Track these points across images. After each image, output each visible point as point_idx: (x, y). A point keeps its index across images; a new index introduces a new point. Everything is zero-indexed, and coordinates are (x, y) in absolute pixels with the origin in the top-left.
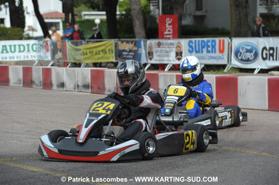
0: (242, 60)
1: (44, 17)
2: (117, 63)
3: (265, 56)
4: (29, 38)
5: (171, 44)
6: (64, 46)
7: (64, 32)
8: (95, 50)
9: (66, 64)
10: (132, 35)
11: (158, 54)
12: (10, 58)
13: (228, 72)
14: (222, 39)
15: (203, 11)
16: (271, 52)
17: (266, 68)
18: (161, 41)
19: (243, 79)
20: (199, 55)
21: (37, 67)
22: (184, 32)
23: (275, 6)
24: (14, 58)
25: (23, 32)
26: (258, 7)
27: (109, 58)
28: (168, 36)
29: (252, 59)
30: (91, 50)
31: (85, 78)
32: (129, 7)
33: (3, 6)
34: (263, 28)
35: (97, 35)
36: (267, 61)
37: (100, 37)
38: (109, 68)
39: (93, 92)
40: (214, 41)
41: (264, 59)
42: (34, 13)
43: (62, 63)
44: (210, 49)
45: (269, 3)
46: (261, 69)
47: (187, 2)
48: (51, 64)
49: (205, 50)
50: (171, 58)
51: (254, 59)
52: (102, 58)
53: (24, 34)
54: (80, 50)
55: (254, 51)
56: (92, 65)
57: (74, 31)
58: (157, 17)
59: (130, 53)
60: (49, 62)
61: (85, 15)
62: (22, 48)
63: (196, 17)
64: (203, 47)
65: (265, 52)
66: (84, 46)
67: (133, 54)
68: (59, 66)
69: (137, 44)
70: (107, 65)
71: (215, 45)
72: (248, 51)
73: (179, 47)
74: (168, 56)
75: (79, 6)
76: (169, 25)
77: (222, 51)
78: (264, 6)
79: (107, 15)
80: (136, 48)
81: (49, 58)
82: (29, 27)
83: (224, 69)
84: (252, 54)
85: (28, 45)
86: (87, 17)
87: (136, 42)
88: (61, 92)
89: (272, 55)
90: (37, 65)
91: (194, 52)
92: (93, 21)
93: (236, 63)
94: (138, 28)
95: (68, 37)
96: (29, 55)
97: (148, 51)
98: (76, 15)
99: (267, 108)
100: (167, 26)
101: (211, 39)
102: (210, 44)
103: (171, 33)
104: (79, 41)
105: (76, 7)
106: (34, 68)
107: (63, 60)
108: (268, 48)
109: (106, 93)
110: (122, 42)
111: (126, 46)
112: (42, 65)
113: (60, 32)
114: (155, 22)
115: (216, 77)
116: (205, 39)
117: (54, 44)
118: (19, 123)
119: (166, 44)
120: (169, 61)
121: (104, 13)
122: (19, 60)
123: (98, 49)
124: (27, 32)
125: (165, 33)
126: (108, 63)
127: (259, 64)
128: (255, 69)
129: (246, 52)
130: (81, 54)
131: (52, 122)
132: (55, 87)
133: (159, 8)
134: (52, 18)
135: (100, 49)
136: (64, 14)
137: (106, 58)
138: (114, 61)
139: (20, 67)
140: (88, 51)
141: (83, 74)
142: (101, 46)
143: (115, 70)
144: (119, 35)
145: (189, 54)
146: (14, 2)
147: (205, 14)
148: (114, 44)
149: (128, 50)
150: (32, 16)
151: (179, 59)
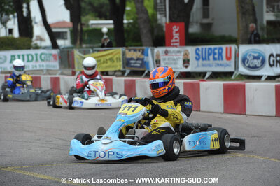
0: (249, 67)
1: (52, 26)
2: (125, 71)
3: (272, 63)
4: (37, 47)
5: (179, 52)
6: (72, 55)
8: (102, 59)
9: (74, 73)
10: (139, 44)
11: (166, 61)
13: (236, 79)
14: (229, 46)
15: (210, 19)
16: (278, 58)
17: (273, 75)
18: (169, 49)
20: (206, 62)
21: (45, 76)
22: (190, 40)
25: (31, 41)
26: (265, 14)
27: (116, 66)
28: (175, 44)
29: (259, 65)
30: (99, 59)
32: (136, 16)
33: (11, 16)
36: (274, 68)
38: (117, 76)
40: (221, 49)
41: (271, 66)
42: (42, 23)
43: (70, 72)
44: (216, 56)
45: (276, 10)
46: (268, 76)
47: (194, 10)
48: (60, 72)
49: (211, 57)
50: (178, 66)
51: (261, 66)
52: (110, 67)
53: (33, 43)
55: (261, 58)
58: (164, 25)
59: (138, 62)
60: (55, 72)
61: (92, 24)
62: (30, 57)
63: (202, 25)
64: (209, 55)
65: (272, 59)
67: (140, 62)
69: (143, 52)
70: (115, 73)
71: (222, 52)
72: (255, 58)
73: (186, 54)
74: (175, 64)
75: (87, 14)
76: (177, 32)
77: (229, 58)
78: (272, 14)
79: (114, 24)
80: (142, 57)
81: (58, 67)
82: (37, 36)
83: (232, 76)
84: (260, 61)
85: (36, 55)
86: (94, 27)
87: (143, 50)
90: (46, 74)
91: (201, 59)
92: (100, 30)
93: (243, 70)
94: (146, 38)
96: (37, 64)
97: (155, 58)
98: (84, 24)
99: (274, 114)
100: (174, 34)
101: (218, 46)
102: (217, 51)
103: (178, 40)
104: (87, 50)
105: (84, 16)
106: (43, 77)
107: (71, 69)
108: (275, 55)
110: (130, 50)
111: (133, 54)
112: (50, 74)
114: (162, 30)
115: (224, 85)
116: (212, 47)
118: (28, 131)
119: (174, 52)
120: (177, 68)
121: (111, 22)
122: (27, 69)
123: (106, 57)
124: (35, 42)
126: (115, 71)
127: (266, 71)
128: (262, 76)
129: (253, 59)
131: (60, 130)
133: (166, 16)
134: (60, 28)
135: (108, 57)
136: (71, 25)
137: (113, 67)
138: (122, 69)
142: (109, 54)
143: (123, 78)
144: (127, 44)
145: (196, 62)
146: (22, 12)
147: (211, 22)
148: (121, 53)
149: (135, 58)
150: (40, 27)
151: (186, 67)
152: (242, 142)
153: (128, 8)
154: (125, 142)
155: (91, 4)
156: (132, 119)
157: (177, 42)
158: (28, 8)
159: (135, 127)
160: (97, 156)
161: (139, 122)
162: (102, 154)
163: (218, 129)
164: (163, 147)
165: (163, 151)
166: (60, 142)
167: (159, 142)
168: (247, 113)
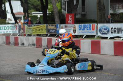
0: (102, 33)
1: (15, 14)
2: (48, 34)
3: (112, 32)
4: (9, 24)
5: (71, 26)
6: (24, 27)
7: (24, 21)
8: (37, 29)
9: (25, 35)
10: (54, 22)
13: (96, 39)
14: (93, 24)
15: (85, 12)
16: (115, 30)
17: (113, 37)
18: (67, 25)
19: (103, 42)
20: (84, 31)
22: (77, 21)
23: (117, 10)
24: (2, 32)
25: (6, 21)
26: (109, 10)
27: (44, 32)
28: (70, 23)
29: (107, 33)
30: (36, 29)
31: (33, 41)
32: (53, 10)
34: (111, 19)
35: (39, 22)
36: (113, 34)
37: (40, 23)
38: (44, 37)
39: (36, 47)
40: (90, 25)
42: (11, 13)
43: (23, 35)
44: (88, 28)
45: (114, 9)
46: (111, 37)
47: (78, 8)
48: (18, 35)
49: (86, 29)
51: (108, 33)
54: (31, 29)
56: (36, 35)
57: (29, 21)
58: (65, 14)
60: (17, 34)
61: (33, 13)
62: (5, 28)
63: (82, 15)
64: (85, 28)
65: (112, 30)
66: (33, 27)
67: (54, 30)
68: (22, 36)
69: (56, 26)
70: (43, 35)
71: (90, 27)
72: (105, 29)
73: (75, 27)
74: (70, 31)
75: (31, 9)
76: (70, 18)
77: (93, 29)
78: (112, 10)
80: (56, 28)
81: (17, 32)
82: (8, 19)
83: (95, 37)
84: (107, 31)
85: (8, 27)
86: (34, 15)
87: (56, 25)
88: (23, 47)
89: (115, 31)
90: (12, 35)
92: (37, 16)
93: (99, 34)
94: (57, 19)
95: (26, 23)
96: (9, 31)
98: (29, 14)
99: (113, 54)
100: (70, 19)
101: (88, 24)
102: (88, 26)
103: (71, 21)
104: (31, 25)
105: (29, 10)
106: (11, 37)
107: (23, 33)
108: (114, 28)
109: (42, 48)
110: (50, 25)
111: (51, 27)
112: (14, 36)
113: (22, 21)
114: (64, 17)
115: (91, 41)
116: (86, 24)
117: (20, 26)
119: (69, 26)
121: (42, 13)
122: (4, 33)
123: (39, 28)
124: (8, 21)
125: (69, 21)
126: (43, 34)
127: (110, 35)
128: (108, 37)
129: (104, 30)
130: (31, 31)
131: (18, 60)
132: (20, 45)
133: (66, 11)
134: (19, 15)
135: (40, 28)
136: (24, 13)
137: (42, 32)
138: (46, 33)
139: (4, 37)
141: (32, 39)
142: (40, 27)
143: (47, 38)
144: (48, 22)
145: (79, 31)
146: (2, 8)
148: (46, 26)
149: (52, 29)
150: (10, 14)
151: (75, 33)
152: (101, 67)
153: (49, 7)
154: (50, 66)
155: (33, 5)
156: (53, 56)
157: (71, 22)
158: (5, 6)
159: (54, 59)
160: (37, 72)
161: (56, 57)
162: (40, 71)
163: (91, 61)
164: (67, 69)
165: (67, 70)
166: (18, 66)
167: (65, 66)
168: (101, 53)
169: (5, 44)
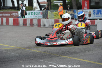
1: (40, 3)
5: (87, 11)
12: (28, 17)
18: (83, 10)
20: (98, 15)
24: (29, 17)
28: (85, 8)
31: (52, 23)
49: (100, 13)
50: (87, 17)
54: (53, 14)
61: (55, 3)
64: (99, 12)
67: (72, 15)
73: (90, 12)
76: (86, 4)
79: (63, 2)
80: (74, 13)
87: (74, 11)
91: (96, 14)
92: (57, 5)
98: (52, 3)
102: (101, 11)
103: (87, 7)
110: (69, 11)
119: (85, 11)
121: (62, 2)
122: (31, 18)
132: (42, 26)
134: (43, 4)
136: (47, 3)
140: (56, 14)
141: (52, 21)
145: (94, 15)
147: (99, 1)
151: (90, 17)
169: (30, 26)
